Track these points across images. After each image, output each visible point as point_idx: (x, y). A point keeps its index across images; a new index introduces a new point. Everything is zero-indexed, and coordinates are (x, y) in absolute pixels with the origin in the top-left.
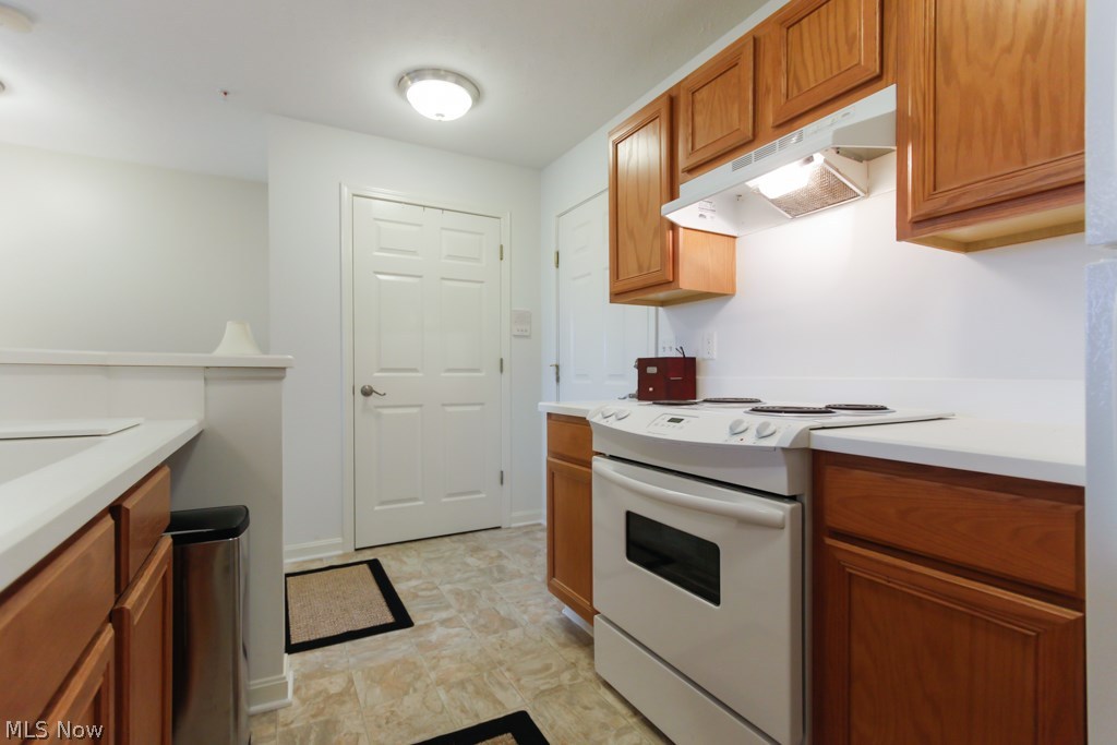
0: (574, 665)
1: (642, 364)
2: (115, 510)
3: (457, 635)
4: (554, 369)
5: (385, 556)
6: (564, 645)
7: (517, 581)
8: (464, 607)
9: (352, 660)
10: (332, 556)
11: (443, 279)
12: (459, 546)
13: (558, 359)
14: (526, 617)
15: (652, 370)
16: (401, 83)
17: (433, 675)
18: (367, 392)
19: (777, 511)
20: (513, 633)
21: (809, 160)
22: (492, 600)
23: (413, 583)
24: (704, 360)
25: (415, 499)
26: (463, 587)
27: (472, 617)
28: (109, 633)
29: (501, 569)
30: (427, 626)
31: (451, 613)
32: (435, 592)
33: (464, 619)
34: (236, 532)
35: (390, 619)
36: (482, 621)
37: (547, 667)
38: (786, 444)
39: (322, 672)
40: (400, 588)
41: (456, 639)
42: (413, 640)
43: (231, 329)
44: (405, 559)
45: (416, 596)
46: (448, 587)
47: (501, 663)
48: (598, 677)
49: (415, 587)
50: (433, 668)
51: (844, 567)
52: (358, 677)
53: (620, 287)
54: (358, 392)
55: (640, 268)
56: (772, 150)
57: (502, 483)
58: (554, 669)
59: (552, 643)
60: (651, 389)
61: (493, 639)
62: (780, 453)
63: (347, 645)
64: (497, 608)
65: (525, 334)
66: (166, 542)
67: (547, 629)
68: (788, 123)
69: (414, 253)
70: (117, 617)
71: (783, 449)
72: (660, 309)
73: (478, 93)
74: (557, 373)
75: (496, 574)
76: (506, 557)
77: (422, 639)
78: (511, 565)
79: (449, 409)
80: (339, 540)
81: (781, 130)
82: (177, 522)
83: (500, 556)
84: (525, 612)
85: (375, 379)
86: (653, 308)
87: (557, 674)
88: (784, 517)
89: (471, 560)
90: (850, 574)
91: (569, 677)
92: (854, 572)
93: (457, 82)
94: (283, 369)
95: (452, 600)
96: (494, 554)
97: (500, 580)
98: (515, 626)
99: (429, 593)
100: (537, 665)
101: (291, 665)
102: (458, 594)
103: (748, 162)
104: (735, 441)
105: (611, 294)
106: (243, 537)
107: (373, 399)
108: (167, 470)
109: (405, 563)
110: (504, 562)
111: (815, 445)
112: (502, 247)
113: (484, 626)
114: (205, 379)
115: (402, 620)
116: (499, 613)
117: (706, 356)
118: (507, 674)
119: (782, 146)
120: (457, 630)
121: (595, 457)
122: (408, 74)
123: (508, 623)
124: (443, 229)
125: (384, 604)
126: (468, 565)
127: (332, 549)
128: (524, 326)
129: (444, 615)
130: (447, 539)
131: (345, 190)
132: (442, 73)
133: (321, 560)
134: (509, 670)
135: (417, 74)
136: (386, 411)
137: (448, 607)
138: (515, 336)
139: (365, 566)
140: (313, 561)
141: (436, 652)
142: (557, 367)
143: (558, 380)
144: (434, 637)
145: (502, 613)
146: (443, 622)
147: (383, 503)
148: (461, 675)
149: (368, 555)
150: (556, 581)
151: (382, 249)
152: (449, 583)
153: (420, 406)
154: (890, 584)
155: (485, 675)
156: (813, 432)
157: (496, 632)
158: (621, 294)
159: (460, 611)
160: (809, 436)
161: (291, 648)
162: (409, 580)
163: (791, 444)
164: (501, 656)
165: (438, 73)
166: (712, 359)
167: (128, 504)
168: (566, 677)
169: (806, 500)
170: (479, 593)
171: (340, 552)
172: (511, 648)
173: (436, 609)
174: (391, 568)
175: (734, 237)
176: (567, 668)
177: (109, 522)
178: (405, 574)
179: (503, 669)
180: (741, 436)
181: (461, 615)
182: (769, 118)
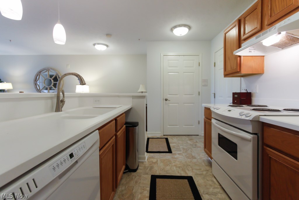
0: (208, 171)
1: (234, 94)
2: (116, 119)
3: (181, 157)
4: (213, 95)
5: (169, 138)
6: (207, 166)
7: (199, 149)
8: (184, 152)
9: (158, 157)
10: (159, 136)
11: (184, 72)
12: (187, 138)
13: (215, 92)
14: (199, 157)
15: (236, 96)
16: (172, 30)
17: (174, 164)
18: (166, 100)
19: (249, 136)
20: (195, 160)
21: (280, 33)
22: (191, 152)
23: (174, 144)
24: (254, 93)
25: (177, 125)
26: (185, 147)
27: (186, 154)
28: (114, 137)
29: (196, 145)
30: (175, 154)
31: (181, 152)
32: (178, 147)
33: (184, 154)
34: (136, 126)
35: (167, 150)
36: (187, 156)
37: (200, 169)
38: (251, 119)
39: (153, 158)
40: (171, 145)
41: (181, 158)
42: (171, 156)
43: (141, 86)
44: (174, 139)
45: (174, 147)
46: (182, 147)
47: (189, 165)
48: (213, 175)
49: (174, 145)
50: (174, 162)
51: (268, 155)
52: (159, 160)
53: (227, 73)
54: (164, 100)
55: (231, 68)
56: (267, 32)
57: (199, 124)
58: (202, 170)
59: (203, 164)
60: (236, 101)
61: (189, 160)
62: (250, 121)
63: (158, 154)
64: (192, 154)
65: (206, 85)
66: (125, 126)
67: (203, 161)
68: (271, 24)
69: (177, 67)
70: (116, 135)
71: (250, 120)
72: (242, 78)
73: (190, 28)
74: (215, 96)
75: (194, 146)
76: (198, 143)
77: (173, 156)
78: (198, 145)
79: (185, 104)
80: (160, 132)
81: (269, 26)
82: (126, 123)
83: (197, 142)
84: (198, 156)
85: (168, 97)
86: (239, 78)
87: (202, 171)
88: (251, 139)
89: (189, 142)
90: (270, 157)
91: (205, 173)
92: (271, 157)
93: (184, 27)
94: (145, 96)
95: (182, 149)
96: (195, 141)
97: (195, 148)
98: (195, 158)
99: (177, 147)
100: (198, 168)
101: (147, 155)
102: (184, 149)
103: (260, 36)
104: (240, 117)
105: (224, 75)
106: (137, 128)
107: (167, 101)
108: (125, 114)
109: (173, 140)
110: (197, 144)
111: (261, 120)
112: (199, 63)
113: (188, 157)
114: (133, 98)
115: (170, 151)
116: (192, 155)
117: (255, 92)
118: (190, 168)
119: (269, 31)
120: (181, 156)
121: (212, 119)
122: (173, 27)
123: (194, 157)
124: (184, 60)
125: (167, 147)
126: (187, 142)
127: (159, 134)
128: (206, 83)
129: (179, 152)
130: (184, 136)
131: (162, 55)
132: (181, 25)
133: (156, 136)
134: (191, 167)
135: (175, 27)
136: (170, 104)
137: (181, 151)
138: (203, 86)
139: (165, 139)
140: (155, 136)
141: (175, 160)
142: (215, 94)
143: (215, 97)
144: (176, 156)
145: (193, 155)
146: (179, 154)
147: (169, 125)
148: (179, 165)
149: (166, 137)
150: (206, 149)
151: (170, 67)
152: (182, 146)
153: (178, 103)
154: (280, 161)
155: (185, 167)
156: (260, 116)
157: (190, 159)
158: (226, 75)
159: (183, 152)
160: (259, 117)
161: (147, 152)
162: (173, 143)
163: (252, 119)
164: (190, 164)
165: (180, 26)
166: (257, 93)
167: (118, 119)
168: (204, 173)
169: (259, 135)
170: (189, 149)
171: (160, 135)
172: (193, 163)
173: (178, 151)
174: (170, 140)
175: (264, 56)
176: (206, 171)
177: (114, 121)
178: (173, 142)
179: (190, 167)
180: (242, 116)
181: (183, 153)
182: (266, 22)
